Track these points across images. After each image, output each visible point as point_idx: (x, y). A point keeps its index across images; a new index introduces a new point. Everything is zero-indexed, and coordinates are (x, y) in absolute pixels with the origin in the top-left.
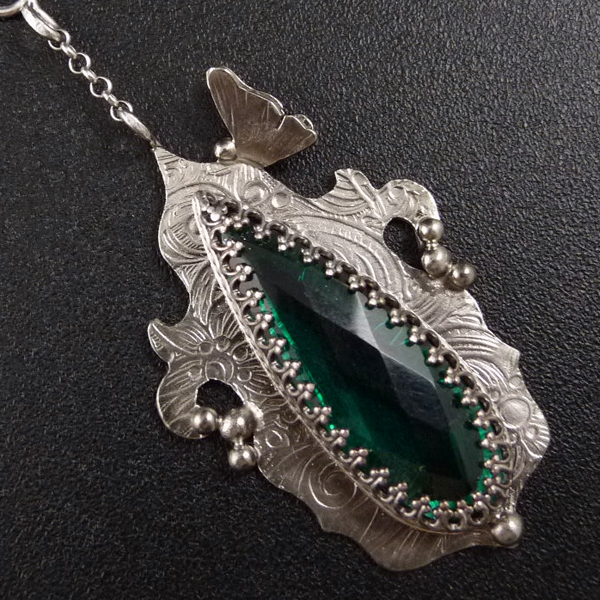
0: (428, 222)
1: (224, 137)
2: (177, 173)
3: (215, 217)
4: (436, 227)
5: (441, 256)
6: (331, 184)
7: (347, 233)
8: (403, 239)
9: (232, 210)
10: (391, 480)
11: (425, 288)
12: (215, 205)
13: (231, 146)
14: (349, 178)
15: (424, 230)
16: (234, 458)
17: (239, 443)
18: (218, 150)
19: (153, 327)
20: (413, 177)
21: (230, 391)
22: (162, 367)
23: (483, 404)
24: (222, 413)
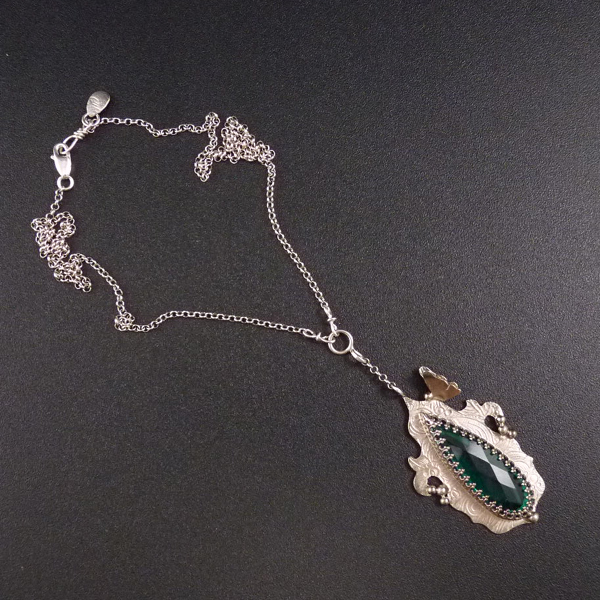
0: (500, 417)
1: (428, 392)
2: (413, 406)
3: (431, 423)
4: (503, 419)
5: (505, 429)
6: (465, 405)
7: (472, 422)
8: (491, 423)
9: (436, 419)
10: (497, 505)
11: (500, 439)
12: (431, 418)
13: (431, 395)
14: (471, 403)
15: (499, 419)
16: (442, 501)
17: (443, 496)
18: (426, 396)
19: (410, 459)
20: (493, 401)
21: (437, 479)
22: (414, 473)
23: (524, 478)
24: (437, 487)
